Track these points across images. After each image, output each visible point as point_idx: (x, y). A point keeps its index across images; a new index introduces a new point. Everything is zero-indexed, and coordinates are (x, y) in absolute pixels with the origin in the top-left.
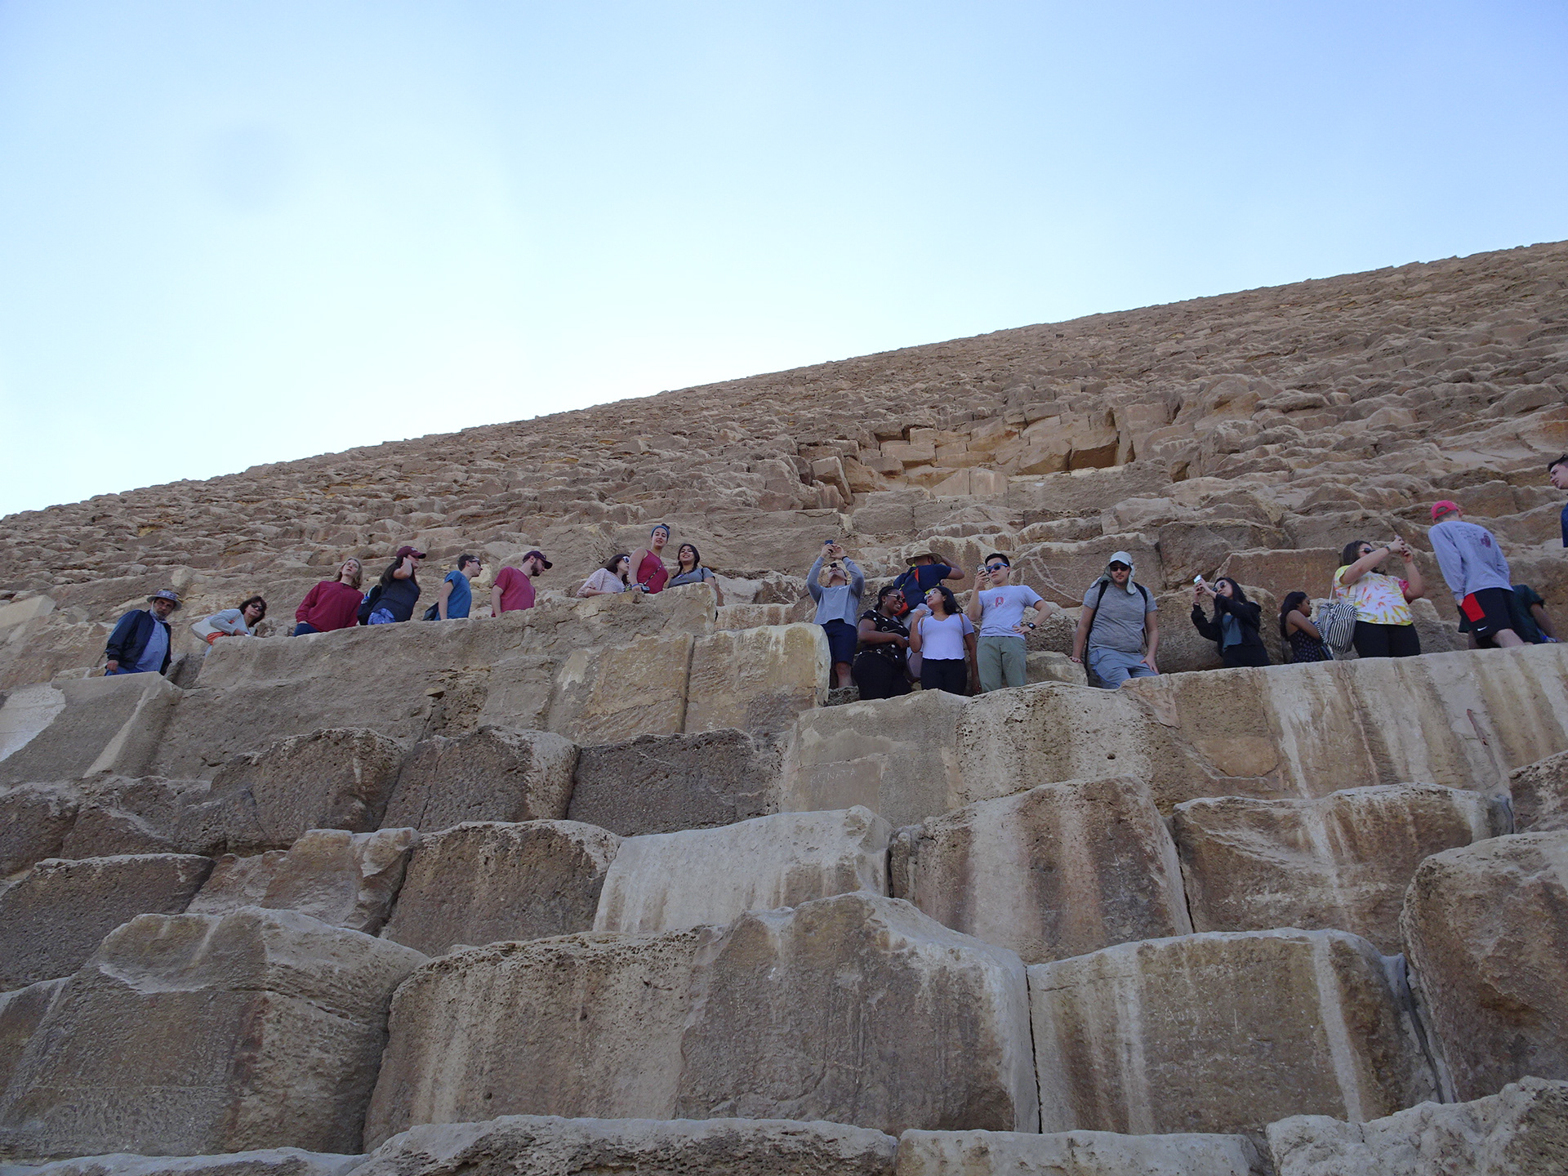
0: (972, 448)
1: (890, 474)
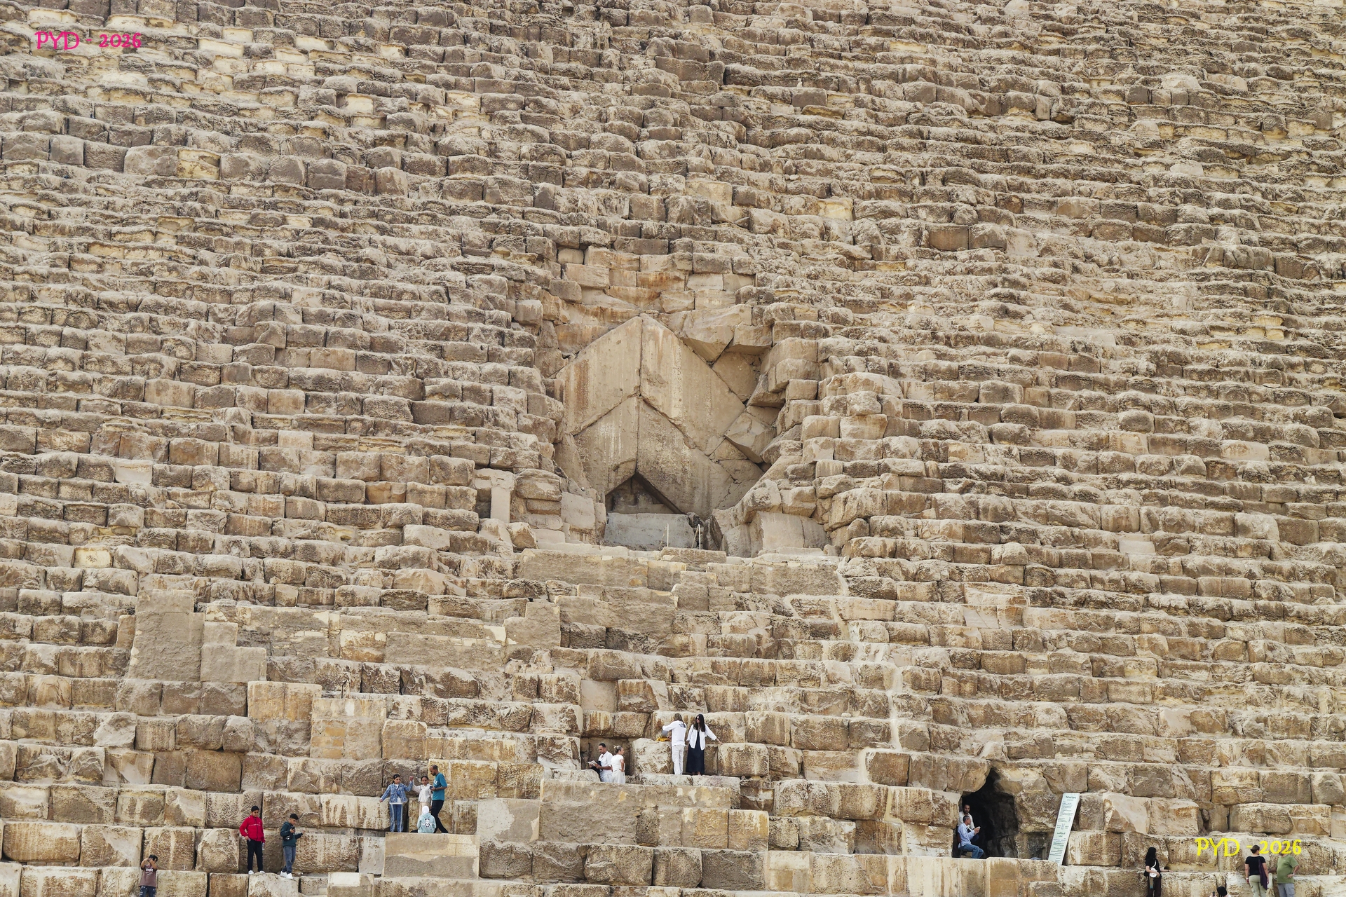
0: (642, 283)
1: (570, 303)
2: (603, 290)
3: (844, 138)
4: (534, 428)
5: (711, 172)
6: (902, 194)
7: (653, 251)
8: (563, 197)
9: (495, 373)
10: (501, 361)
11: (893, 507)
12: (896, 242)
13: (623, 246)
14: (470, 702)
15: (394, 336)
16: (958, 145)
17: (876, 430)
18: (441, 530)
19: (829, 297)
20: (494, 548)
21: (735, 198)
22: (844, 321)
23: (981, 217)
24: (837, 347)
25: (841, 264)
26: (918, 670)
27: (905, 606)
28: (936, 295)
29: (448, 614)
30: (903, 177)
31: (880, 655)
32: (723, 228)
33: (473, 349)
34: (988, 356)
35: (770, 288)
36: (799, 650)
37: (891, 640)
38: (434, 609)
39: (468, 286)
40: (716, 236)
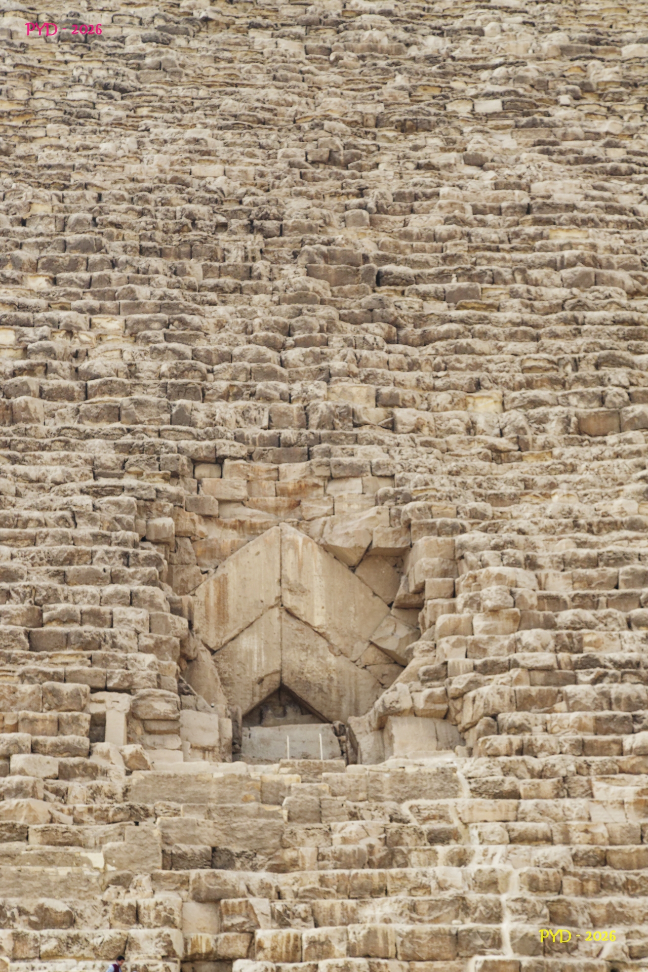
0: (281, 492)
1: (208, 518)
2: (242, 502)
3: (495, 330)
4: (156, 648)
5: (355, 376)
6: (554, 382)
7: (292, 459)
8: (200, 411)
9: (116, 595)
10: (126, 581)
11: (522, 703)
12: (544, 431)
13: (262, 457)
14: (62, 933)
15: (14, 565)
16: (614, 328)
17: (510, 625)
18: (49, 758)
19: (469, 493)
20: (105, 773)
21: (380, 401)
22: (483, 516)
23: (632, 399)
24: (472, 543)
25: (485, 458)
26: (535, 871)
27: (527, 805)
28: (581, 482)
29: (48, 843)
30: (556, 364)
31: (497, 858)
32: (363, 431)
33: (95, 572)
34: (630, 540)
35: (408, 488)
36: (413, 857)
37: (512, 841)
38: (34, 839)
39: (95, 508)
40: (357, 440)
